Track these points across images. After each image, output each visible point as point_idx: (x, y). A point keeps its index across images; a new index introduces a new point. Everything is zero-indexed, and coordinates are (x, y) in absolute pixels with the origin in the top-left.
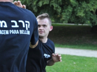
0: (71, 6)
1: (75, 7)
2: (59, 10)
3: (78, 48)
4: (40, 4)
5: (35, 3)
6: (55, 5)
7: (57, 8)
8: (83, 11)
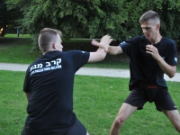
0: (99, 17)
1: (102, 19)
2: (85, 22)
3: (107, 67)
4: (62, 15)
5: (54, 14)
6: (80, 16)
7: (82, 19)
8: (112, 23)
